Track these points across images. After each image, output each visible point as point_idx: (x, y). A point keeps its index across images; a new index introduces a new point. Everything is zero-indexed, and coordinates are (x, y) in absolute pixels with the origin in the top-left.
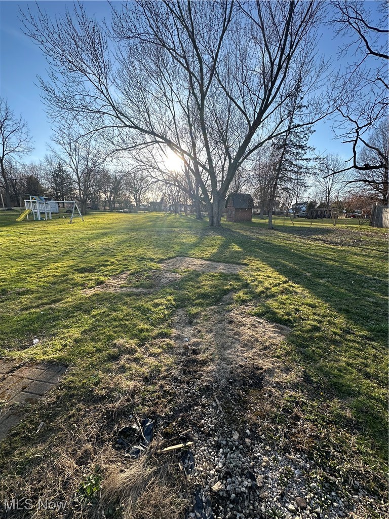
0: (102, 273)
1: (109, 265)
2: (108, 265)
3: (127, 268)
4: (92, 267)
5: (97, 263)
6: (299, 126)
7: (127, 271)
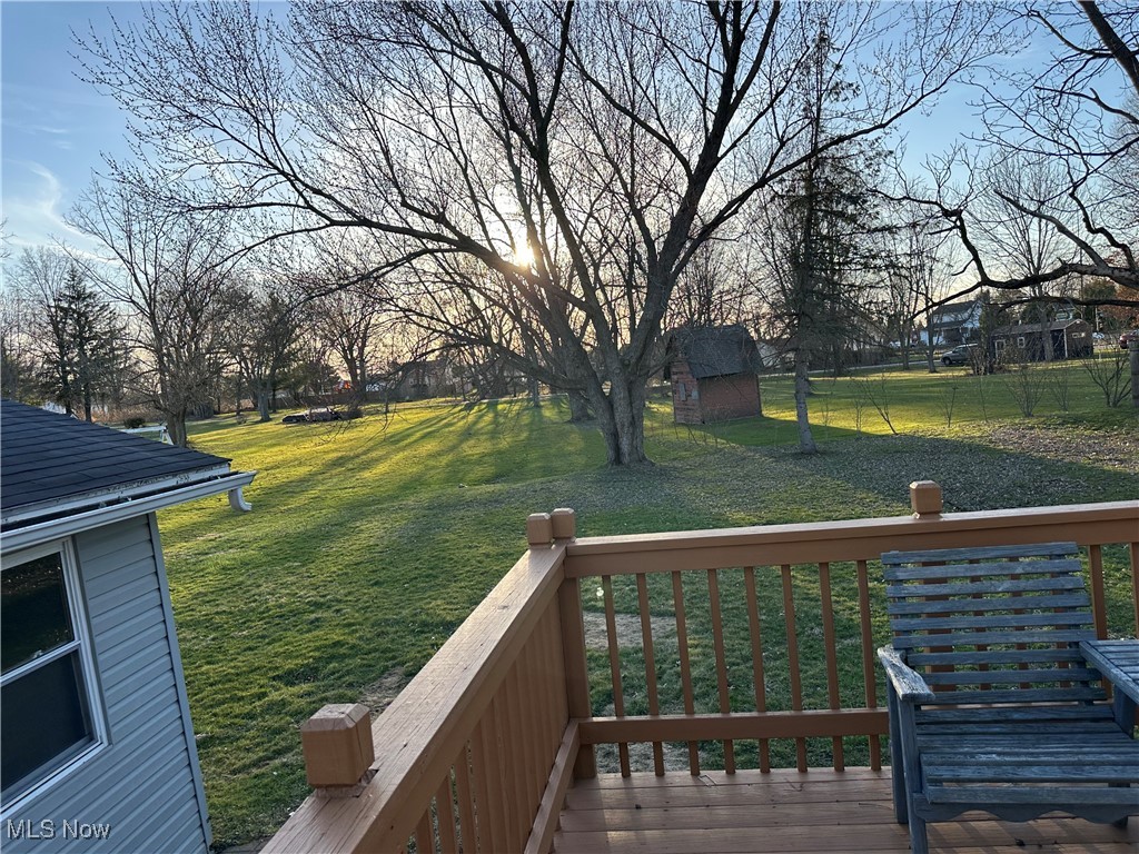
0: (340, 678)
1: (349, 656)
2: (344, 656)
3: (394, 658)
4: (307, 665)
5: (317, 654)
6: (841, 139)
7: (394, 666)
